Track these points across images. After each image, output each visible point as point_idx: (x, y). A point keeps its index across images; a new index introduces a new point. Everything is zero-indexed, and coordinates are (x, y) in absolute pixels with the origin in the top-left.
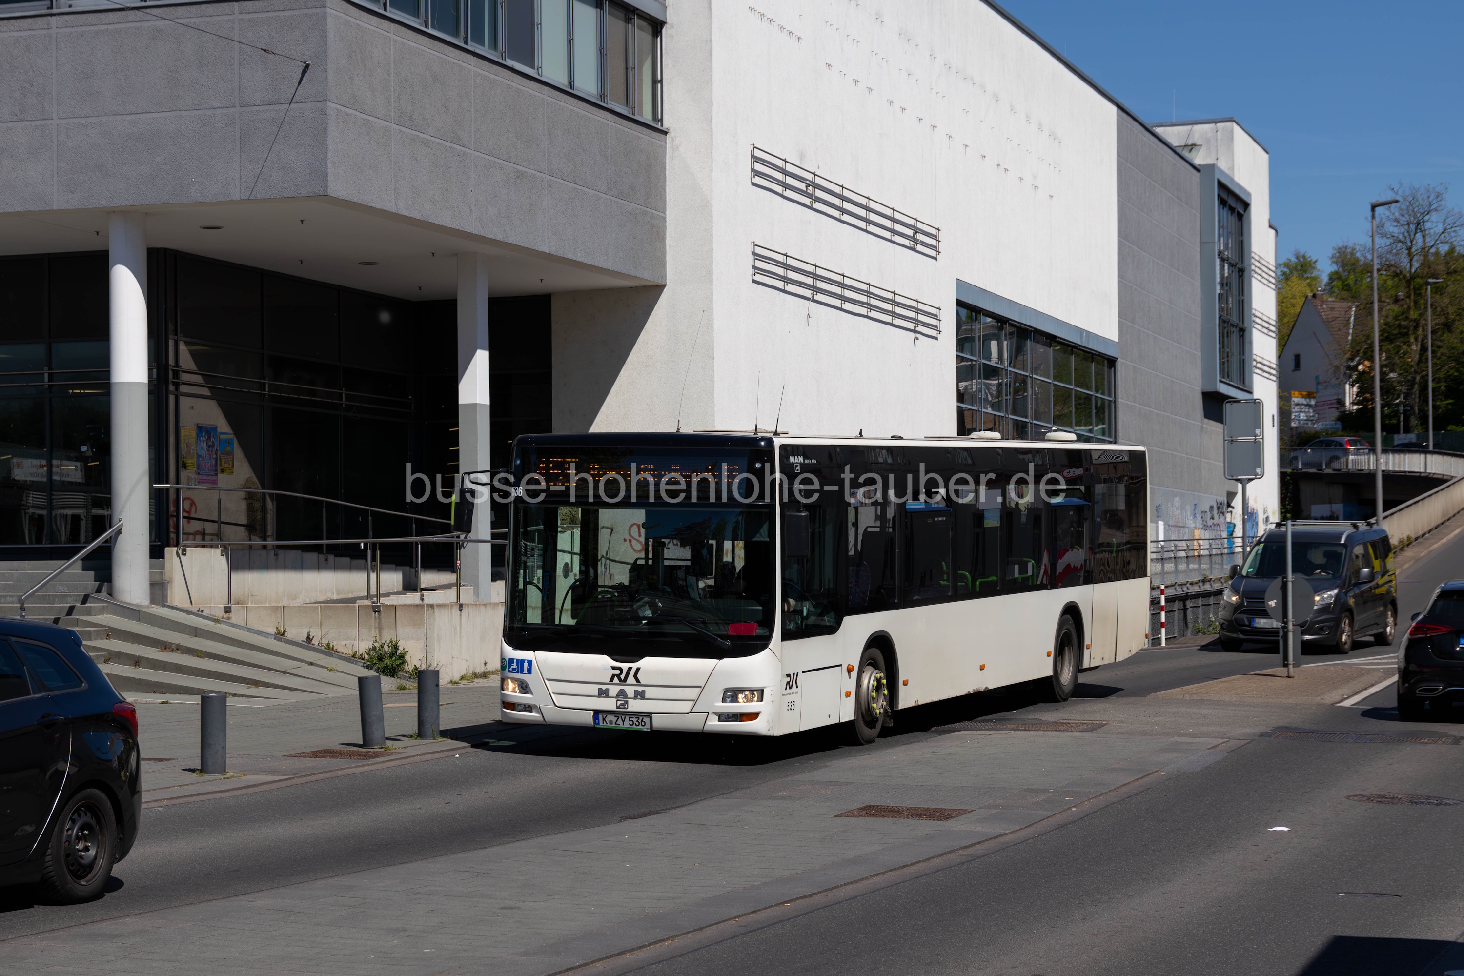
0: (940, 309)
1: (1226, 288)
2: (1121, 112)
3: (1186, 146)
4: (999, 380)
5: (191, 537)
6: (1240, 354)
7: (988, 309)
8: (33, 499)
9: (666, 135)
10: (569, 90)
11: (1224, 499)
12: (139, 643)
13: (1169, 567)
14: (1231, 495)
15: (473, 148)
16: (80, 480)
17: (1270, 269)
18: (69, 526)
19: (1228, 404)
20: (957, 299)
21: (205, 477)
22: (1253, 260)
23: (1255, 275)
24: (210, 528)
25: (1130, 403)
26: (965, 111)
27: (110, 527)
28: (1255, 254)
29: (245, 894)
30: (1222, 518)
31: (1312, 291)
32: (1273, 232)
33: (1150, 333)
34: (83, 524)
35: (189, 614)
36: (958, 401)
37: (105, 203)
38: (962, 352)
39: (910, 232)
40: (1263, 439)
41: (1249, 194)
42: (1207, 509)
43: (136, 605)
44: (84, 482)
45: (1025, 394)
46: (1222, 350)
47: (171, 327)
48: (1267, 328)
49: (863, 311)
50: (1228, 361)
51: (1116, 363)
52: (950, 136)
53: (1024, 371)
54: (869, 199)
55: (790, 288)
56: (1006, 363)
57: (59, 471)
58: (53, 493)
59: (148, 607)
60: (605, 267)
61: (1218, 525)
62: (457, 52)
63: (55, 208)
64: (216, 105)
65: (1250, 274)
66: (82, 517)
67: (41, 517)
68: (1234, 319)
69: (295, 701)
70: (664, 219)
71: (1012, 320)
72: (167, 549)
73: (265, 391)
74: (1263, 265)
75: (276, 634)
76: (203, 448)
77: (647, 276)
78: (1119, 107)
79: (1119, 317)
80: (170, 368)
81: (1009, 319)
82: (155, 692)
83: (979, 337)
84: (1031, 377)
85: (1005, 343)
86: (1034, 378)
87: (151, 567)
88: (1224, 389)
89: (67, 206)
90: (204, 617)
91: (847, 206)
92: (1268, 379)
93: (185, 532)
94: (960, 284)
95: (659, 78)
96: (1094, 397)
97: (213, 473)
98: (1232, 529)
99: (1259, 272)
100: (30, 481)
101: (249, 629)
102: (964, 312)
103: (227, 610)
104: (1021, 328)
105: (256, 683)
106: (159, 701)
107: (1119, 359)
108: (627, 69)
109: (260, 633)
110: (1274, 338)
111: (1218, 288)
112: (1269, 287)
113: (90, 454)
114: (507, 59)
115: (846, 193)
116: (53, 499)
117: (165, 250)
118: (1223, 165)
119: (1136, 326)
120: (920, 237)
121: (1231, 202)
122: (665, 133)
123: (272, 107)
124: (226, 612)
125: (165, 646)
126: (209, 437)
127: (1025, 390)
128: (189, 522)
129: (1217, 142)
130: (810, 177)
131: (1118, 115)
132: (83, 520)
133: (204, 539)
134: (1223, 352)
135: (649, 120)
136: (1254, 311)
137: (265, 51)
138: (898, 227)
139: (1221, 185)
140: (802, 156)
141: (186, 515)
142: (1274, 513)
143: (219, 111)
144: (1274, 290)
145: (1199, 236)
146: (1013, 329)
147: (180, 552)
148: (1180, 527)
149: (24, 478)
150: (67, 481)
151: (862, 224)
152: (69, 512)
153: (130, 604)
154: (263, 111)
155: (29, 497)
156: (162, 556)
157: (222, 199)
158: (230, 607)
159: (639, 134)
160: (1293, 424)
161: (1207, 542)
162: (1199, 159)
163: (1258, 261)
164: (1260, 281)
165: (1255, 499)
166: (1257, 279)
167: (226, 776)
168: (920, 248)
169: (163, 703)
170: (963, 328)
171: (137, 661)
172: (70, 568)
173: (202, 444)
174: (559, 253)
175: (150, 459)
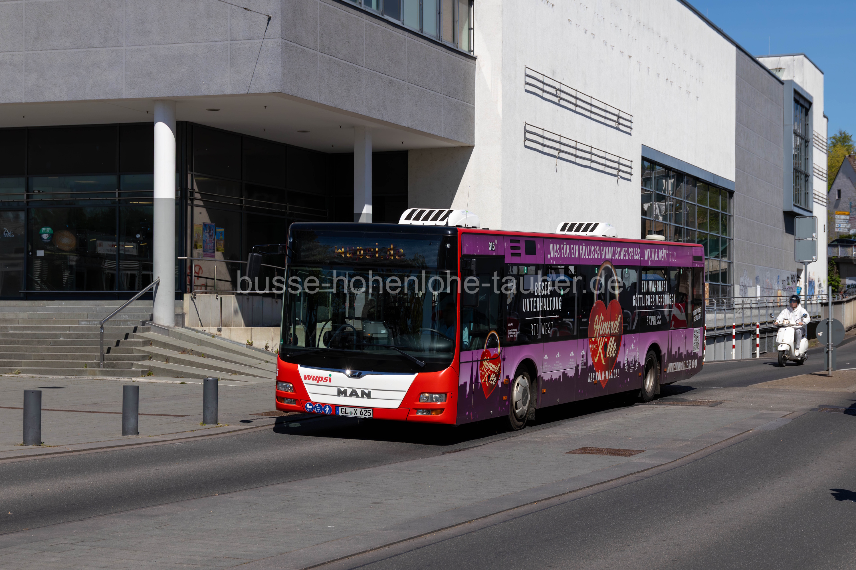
0: (632, 162)
1: (799, 151)
2: (738, 50)
3: (776, 69)
4: (666, 202)
5: (199, 287)
6: (805, 190)
7: (660, 162)
8: (107, 264)
9: (475, 60)
10: (420, 33)
11: (795, 273)
12: (169, 349)
13: (763, 312)
14: (799, 271)
15: (364, 66)
16: (136, 254)
17: (823, 141)
18: (129, 280)
19: (797, 219)
20: (642, 156)
21: (208, 253)
22: (814, 136)
23: (815, 145)
24: (210, 282)
25: (741, 217)
26: (648, 48)
27: (153, 282)
28: (815, 132)
29: (227, 493)
30: (794, 284)
31: (848, 153)
32: (825, 120)
33: (753, 177)
34: (137, 280)
35: (197, 332)
36: (642, 215)
37: (152, 95)
38: (645, 186)
39: (615, 118)
40: (817, 239)
41: (812, 97)
42: (786, 279)
43: (167, 327)
44: (138, 255)
45: (681, 211)
46: (795, 187)
47: (189, 166)
48: (822, 175)
49: (588, 163)
50: (798, 193)
51: (734, 194)
52: (639, 62)
53: (680, 198)
54: (592, 98)
55: (546, 150)
56: (671, 192)
57: (124, 249)
58: (121, 261)
59: (173, 328)
60: (440, 135)
61: (792, 288)
62: (356, 11)
63: (124, 98)
64: (217, 39)
65: (812, 144)
66: (136, 275)
67: (113, 275)
68: (803, 169)
69: (257, 383)
70: (474, 108)
71: (674, 168)
72: (185, 295)
73: (242, 204)
74: (819, 139)
75: (247, 344)
76: (206, 236)
77: (463, 142)
78: (738, 47)
79: (736, 167)
80: (188, 190)
81: (672, 168)
82: (178, 377)
83: (655, 177)
84: (684, 202)
85: (670, 181)
86: (686, 202)
87: (175, 305)
88: (796, 210)
89: (131, 97)
90: (206, 334)
91: (579, 103)
92: (822, 205)
93: (196, 284)
94: (644, 147)
95: (472, 27)
96: (720, 214)
97: (212, 251)
98: (800, 291)
99: (817, 143)
100: (107, 254)
101: (232, 341)
102: (647, 164)
103: (219, 330)
104: (680, 173)
105: (235, 373)
106: (179, 382)
107: (735, 192)
108: (453, 21)
109: (238, 343)
110: (826, 181)
111: (794, 151)
112: (823, 152)
113: (142, 239)
114: (384, 15)
115: (579, 96)
116: (119, 265)
117: (186, 122)
118: (798, 81)
119: (745, 173)
120: (621, 121)
121: (802, 101)
122: (475, 59)
123: (248, 41)
124: (219, 331)
125: (184, 351)
126: (210, 230)
127: (681, 209)
128: (198, 279)
129: (794, 67)
130: (558, 86)
131: (736, 51)
132: (137, 277)
133: (207, 289)
134: (796, 188)
135: (466, 51)
136: (814, 165)
137: (245, 9)
138: (608, 116)
139: (796, 92)
140: (554, 73)
141: (196, 275)
142: (824, 282)
143: (218, 43)
144: (826, 153)
145: (782, 121)
146: (674, 174)
147: (193, 296)
148: (769, 289)
149: (103, 252)
150: (129, 255)
151: (588, 114)
152: (129, 272)
153: (163, 326)
154: (244, 43)
155: (105, 263)
156: (182, 299)
157: (220, 94)
158: (221, 329)
159: (460, 59)
160: (836, 230)
161: (785, 298)
162: (784, 77)
163: (817, 137)
164: (818, 148)
165: (814, 273)
166: (816, 147)
167: (217, 426)
168: (621, 127)
169: (182, 383)
170: (646, 172)
171: (167, 359)
172: (129, 305)
173: (206, 234)
174: (413, 127)
175: (176, 242)
